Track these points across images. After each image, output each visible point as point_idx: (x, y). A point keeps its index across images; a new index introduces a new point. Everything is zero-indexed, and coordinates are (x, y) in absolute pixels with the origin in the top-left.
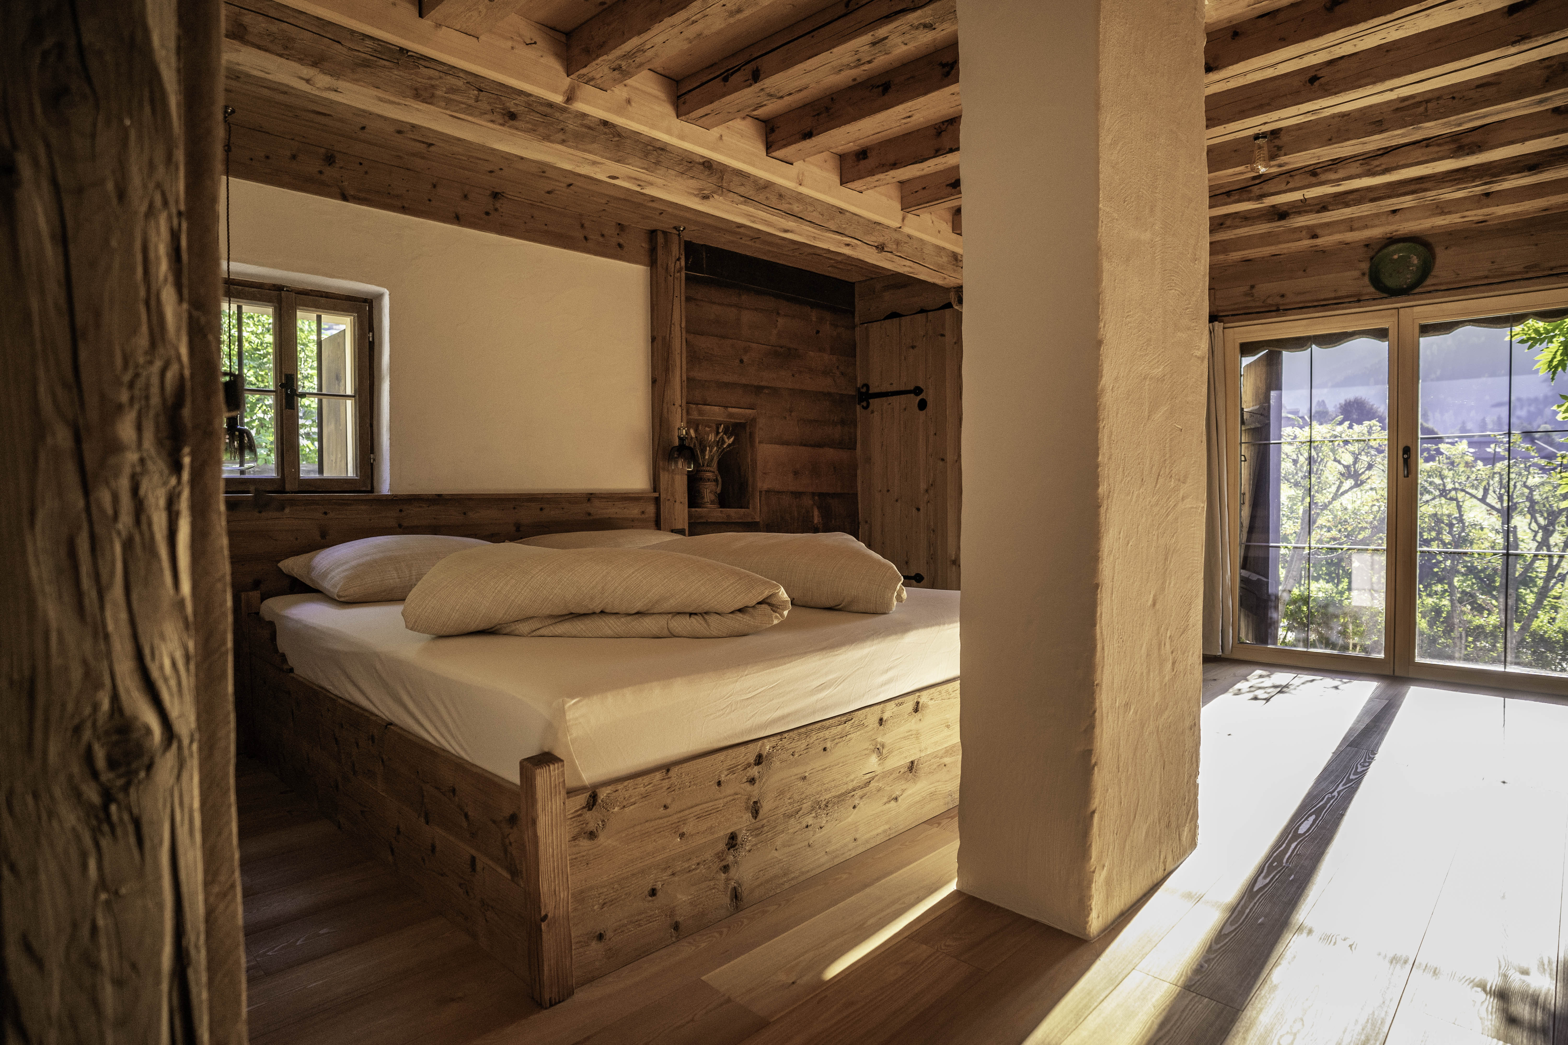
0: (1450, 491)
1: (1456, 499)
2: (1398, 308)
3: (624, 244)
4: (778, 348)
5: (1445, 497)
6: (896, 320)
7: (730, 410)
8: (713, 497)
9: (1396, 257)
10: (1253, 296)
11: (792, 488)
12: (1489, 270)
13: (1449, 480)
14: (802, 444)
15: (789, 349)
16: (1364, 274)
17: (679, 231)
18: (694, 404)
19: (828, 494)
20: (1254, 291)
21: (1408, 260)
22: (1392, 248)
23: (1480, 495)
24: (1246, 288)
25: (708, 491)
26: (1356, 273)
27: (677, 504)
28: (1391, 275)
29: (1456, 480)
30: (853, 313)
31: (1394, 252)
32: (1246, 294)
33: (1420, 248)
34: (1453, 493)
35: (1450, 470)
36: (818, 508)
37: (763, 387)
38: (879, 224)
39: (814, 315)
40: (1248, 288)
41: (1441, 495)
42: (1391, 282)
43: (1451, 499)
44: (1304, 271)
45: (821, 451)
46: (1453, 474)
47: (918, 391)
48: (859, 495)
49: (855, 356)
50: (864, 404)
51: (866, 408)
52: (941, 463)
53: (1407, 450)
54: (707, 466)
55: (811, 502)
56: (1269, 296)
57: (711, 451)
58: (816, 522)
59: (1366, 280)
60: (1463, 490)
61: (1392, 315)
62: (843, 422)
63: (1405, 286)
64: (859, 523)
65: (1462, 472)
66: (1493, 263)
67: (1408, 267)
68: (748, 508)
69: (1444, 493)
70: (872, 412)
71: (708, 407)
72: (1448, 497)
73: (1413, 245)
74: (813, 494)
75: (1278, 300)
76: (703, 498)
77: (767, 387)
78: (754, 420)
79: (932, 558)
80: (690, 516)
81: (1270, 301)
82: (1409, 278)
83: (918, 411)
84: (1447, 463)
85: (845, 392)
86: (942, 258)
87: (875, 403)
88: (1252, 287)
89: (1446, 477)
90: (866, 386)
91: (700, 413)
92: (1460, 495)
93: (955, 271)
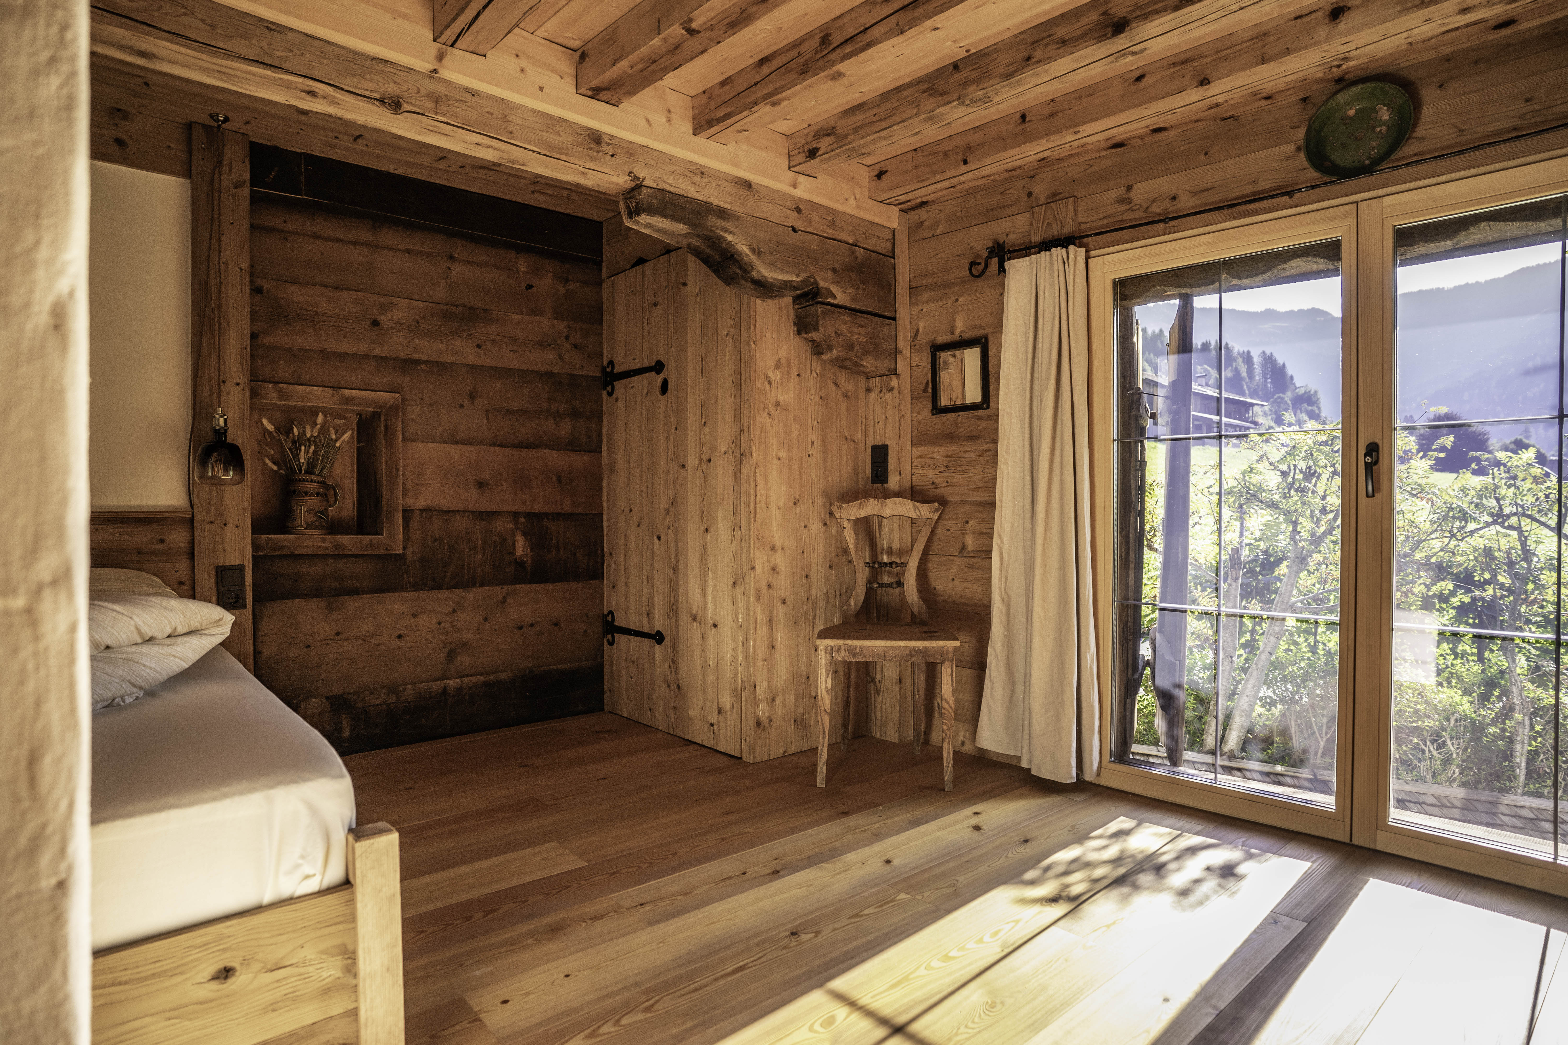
0: (1508, 517)
1: (1518, 529)
2: (1357, 203)
3: (130, 142)
4: (453, 308)
5: (1502, 524)
6: (640, 267)
7: (346, 392)
8: (311, 519)
9: (1351, 112)
10: (1130, 203)
11: (473, 506)
12: (1521, 117)
13: (1507, 501)
14: (494, 444)
15: (472, 309)
16: (1299, 149)
17: (218, 121)
18: (270, 382)
19: (546, 515)
20: (1132, 194)
21: (1373, 115)
22: (1342, 97)
23: (1553, 522)
24: (1120, 192)
25: (304, 509)
26: (1289, 148)
27: (228, 531)
28: (1343, 145)
29: (1519, 501)
30: (599, 264)
31: (1349, 104)
32: (1121, 201)
33: (1392, 89)
34: (1514, 520)
35: (1509, 487)
36: (524, 534)
37: (418, 362)
38: (385, 62)
39: (523, 264)
40: (1122, 190)
41: (1495, 522)
42: (1343, 157)
43: (1510, 527)
44: (1206, 154)
45: (532, 453)
46: (1515, 494)
47: (659, 367)
48: (605, 516)
49: (601, 323)
50: (609, 388)
51: (610, 394)
52: (682, 471)
53: (1373, 449)
54: (307, 472)
55: (511, 526)
56: (1153, 202)
57: (307, 452)
58: (519, 552)
59: (1302, 159)
60: (1524, 515)
61: (1346, 215)
62: (575, 414)
63: (1367, 162)
64: (603, 556)
65: (1528, 491)
66: (1527, 100)
67: (1374, 128)
68: (382, 535)
69: (1499, 518)
70: (617, 400)
71: (300, 387)
72: (1506, 524)
73: (1380, 85)
74: (516, 515)
75: (1167, 204)
76: (295, 519)
77: (426, 362)
78: (394, 409)
79: (674, 611)
80: (255, 546)
81: (1155, 209)
82: (1375, 146)
83: (659, 395)
84: (1506, 478)
85: (581, 373)
86: (560, 135)
87: (619, 385)
88: (1129, 188)
89: (1504, 498)
90: (611, 363)
91: (284, 396)
92: (1526, 523)
93: (592, 159)
